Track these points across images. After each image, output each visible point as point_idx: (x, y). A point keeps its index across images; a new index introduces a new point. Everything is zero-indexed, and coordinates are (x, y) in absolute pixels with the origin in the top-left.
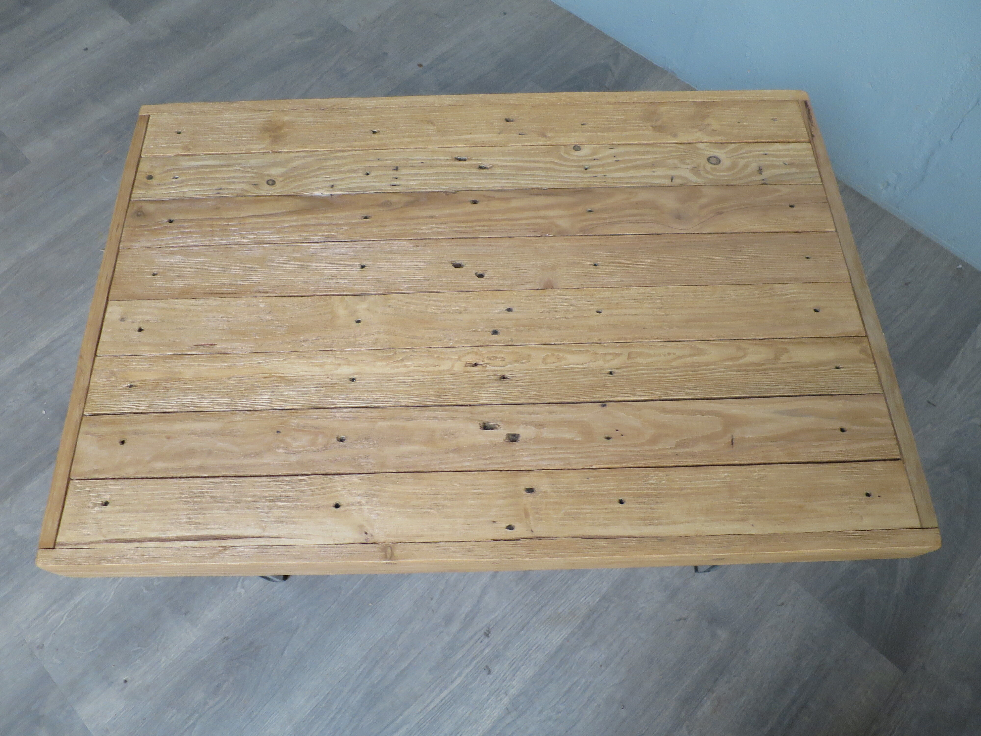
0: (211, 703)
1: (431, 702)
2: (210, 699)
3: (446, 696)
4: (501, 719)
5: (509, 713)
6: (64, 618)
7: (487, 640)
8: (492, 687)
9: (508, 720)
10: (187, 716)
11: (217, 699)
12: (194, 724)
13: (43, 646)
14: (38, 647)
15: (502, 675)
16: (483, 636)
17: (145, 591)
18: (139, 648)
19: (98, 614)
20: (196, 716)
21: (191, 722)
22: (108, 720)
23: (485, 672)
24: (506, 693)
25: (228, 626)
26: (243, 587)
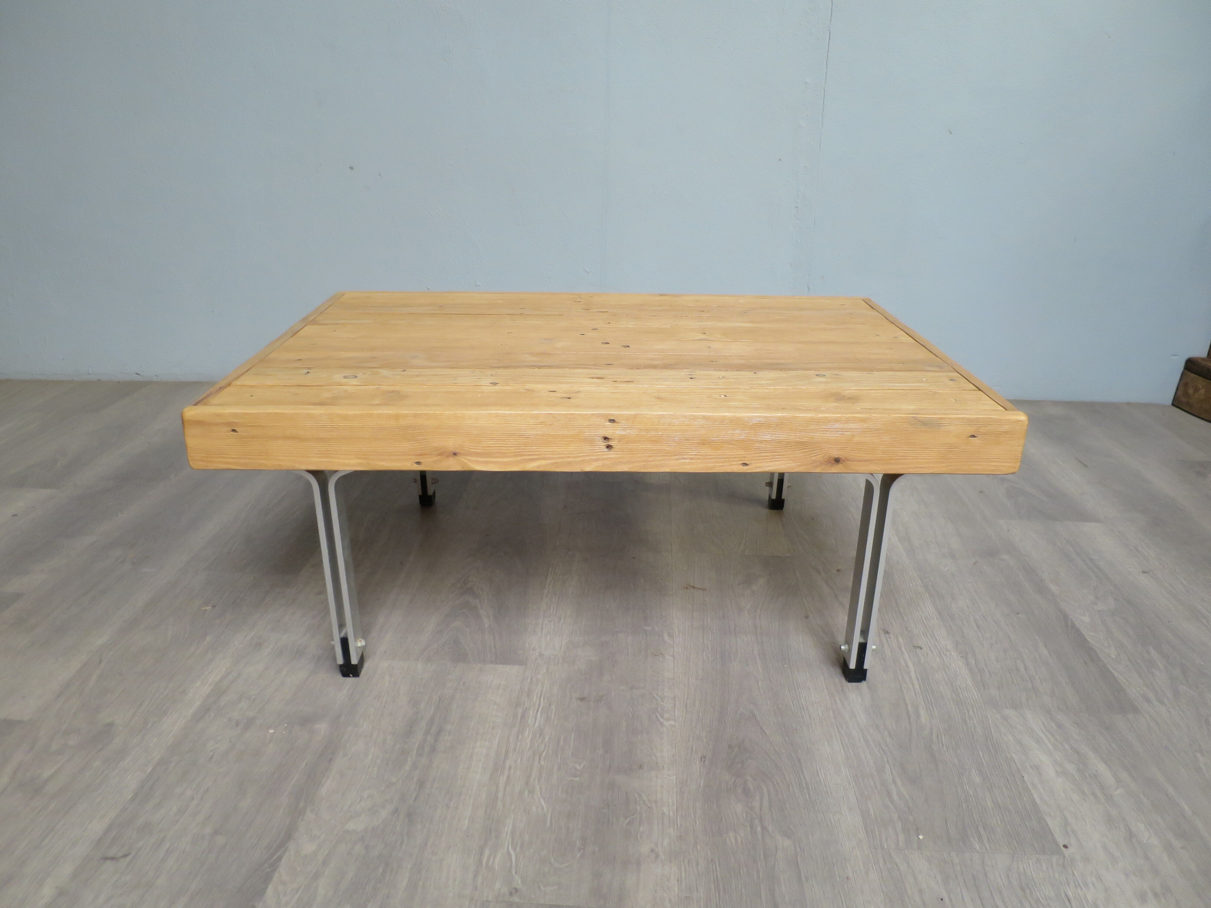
0: (756, 804)
1: (913, 685)
2: (751, 803)
3: (917, 676)
4: (968, 664)
5: (966, 658)
6: (512, 852)
7: (892, 636)
8: (935, 654)
9: (973, 662)
10: (749, 829)
11: (758, 798)
12: (764, 828)
13: (516, 890)
14: (511, 894)
15: (930, 644)
16: (887, 635)
17: (577, 779)
18: (628, 820)
19: (548, 824)
20: (757, 822)
21: (759, 829)
22: (676, 889)
23: (918, 650)
24: (947, 650)
25: (692, 749)
26: (668, 720)
